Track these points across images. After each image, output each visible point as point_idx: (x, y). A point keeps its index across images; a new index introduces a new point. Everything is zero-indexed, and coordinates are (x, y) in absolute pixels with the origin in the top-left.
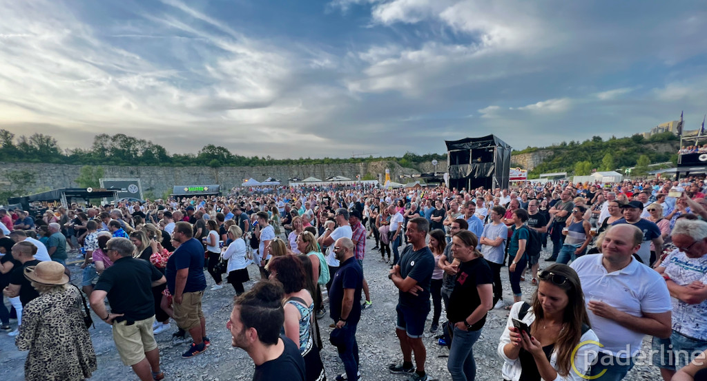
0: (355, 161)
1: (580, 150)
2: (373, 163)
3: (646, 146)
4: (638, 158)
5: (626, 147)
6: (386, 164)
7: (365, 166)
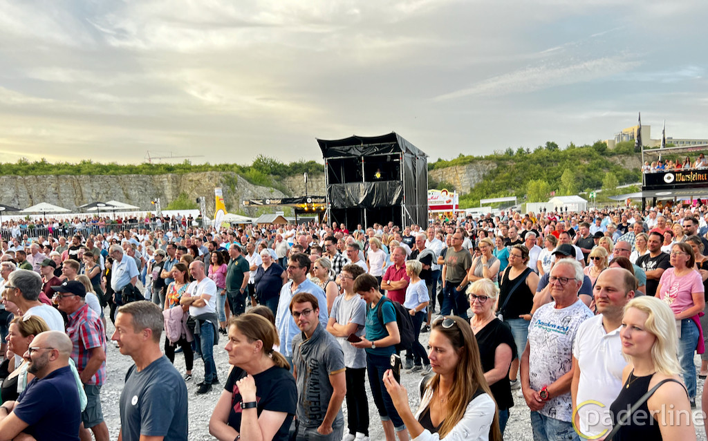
0: (151, 170)
1: (531, 162)
2: (191, 176)
3: (610, 160)
4: (603, 177)
5: (588, 160)
6: (218, 176)
7: (175, 181)
